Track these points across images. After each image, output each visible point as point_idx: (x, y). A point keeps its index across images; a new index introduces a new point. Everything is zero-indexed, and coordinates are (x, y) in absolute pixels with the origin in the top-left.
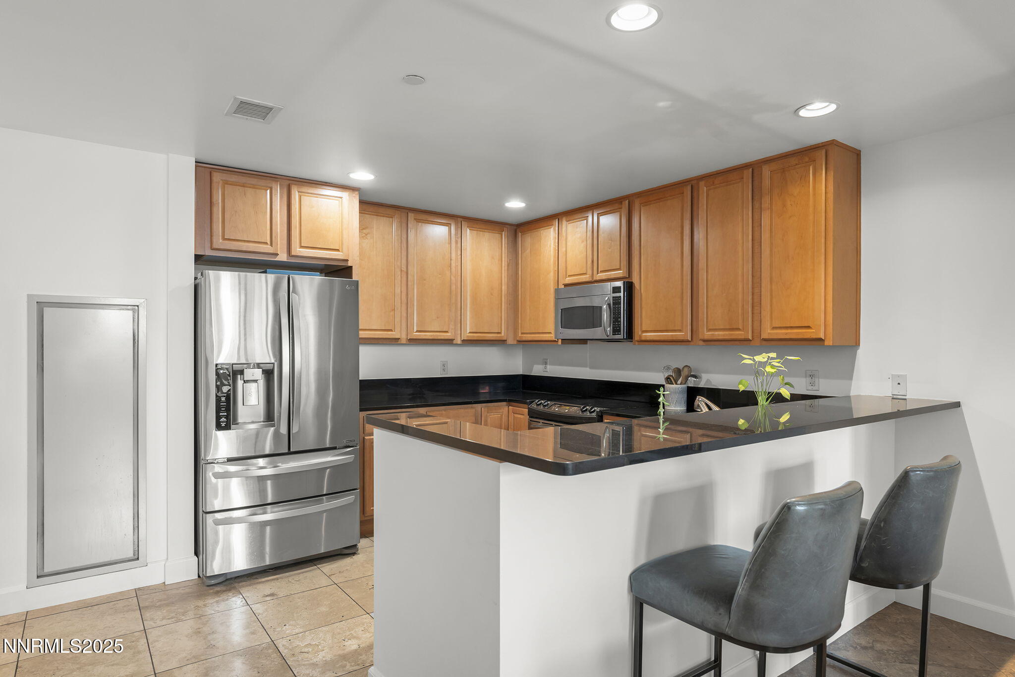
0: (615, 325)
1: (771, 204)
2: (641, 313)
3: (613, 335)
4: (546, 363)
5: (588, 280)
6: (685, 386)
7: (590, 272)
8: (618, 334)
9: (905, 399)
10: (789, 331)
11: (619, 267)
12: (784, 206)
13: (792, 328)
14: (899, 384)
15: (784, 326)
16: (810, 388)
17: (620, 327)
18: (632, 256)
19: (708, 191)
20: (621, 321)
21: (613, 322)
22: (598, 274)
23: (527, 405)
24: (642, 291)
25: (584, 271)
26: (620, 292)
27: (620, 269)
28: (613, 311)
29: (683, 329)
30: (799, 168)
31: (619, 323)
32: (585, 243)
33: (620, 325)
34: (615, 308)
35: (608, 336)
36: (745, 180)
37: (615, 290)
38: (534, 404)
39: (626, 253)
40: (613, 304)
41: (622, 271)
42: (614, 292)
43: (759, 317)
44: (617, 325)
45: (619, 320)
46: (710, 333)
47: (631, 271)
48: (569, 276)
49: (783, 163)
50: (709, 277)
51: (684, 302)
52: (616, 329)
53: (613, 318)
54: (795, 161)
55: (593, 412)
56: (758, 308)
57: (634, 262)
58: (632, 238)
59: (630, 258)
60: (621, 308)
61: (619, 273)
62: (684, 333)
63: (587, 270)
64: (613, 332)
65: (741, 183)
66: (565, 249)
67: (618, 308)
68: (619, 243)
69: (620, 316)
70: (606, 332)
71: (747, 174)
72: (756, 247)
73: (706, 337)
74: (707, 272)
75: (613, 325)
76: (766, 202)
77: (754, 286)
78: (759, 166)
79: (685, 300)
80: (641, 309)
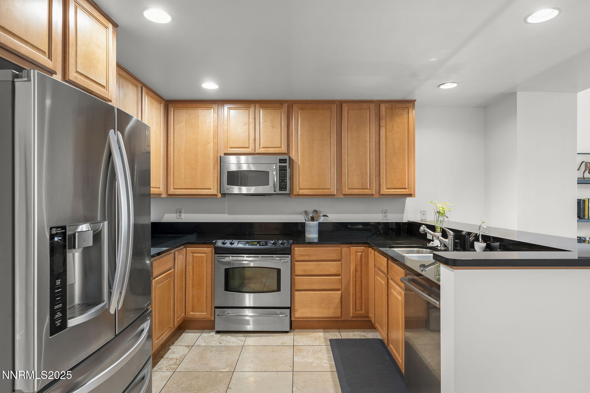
0: (281, 184)
1: (386, 124)
2: (299, 177)
3: (279, 191)
4: (180, 212)
5: (250, 152)
6: (318, 222)
7: (252, 146)
8: (284, 191)
9: (426, 221)
10: (395, 190)
11: (280, 146)
12: (393, 127)
13: (397, 189)
14: (424, 214)
15: (393, 187)
16: (384, 219)
17: (286, 186)
18: (291, 140)
19: (348, 110)
20: (286, 182)
21: (280, 182)
22: (260, 149)
23: (212, 245)
24: (299, 163)
25: (247, 146)
26: (286, 163)
27: (281, 147)
28: (279, 175)
29: (331, 188)
30: (400, 109)
31: (285, 183)
32: (247, 126)
33: (285, 184)
34: (282, 173)
35: (275, 191)
36: (371, 109)
37: (281, 161)
38: (219, 243)
39: (286, 138)
40: (280, 170)
41: (283, 149)
42: (280, 163)
43: (378, 183)
44: (283, 184)
45: (285, 181)
46: (350, 190)
47: (289, 150)
48: (231, 148)
49: (392, 105)
50: (349, 159)
51: (332, 172)
52: (283, 187)
53: (280, 180)
54: (398, 105)
55: (284, 243)
56: (378, 178)
57: (292, 144)
58: (290, 128)
59: (289, 141)
60: (286, 173)
61: (280, 150)
62: (332, 190)
63: (249, 145)
64: (279, 189)
65: (368, 110)
66: (227, 128)
67: (284, 173)
68: (280, 130)
69: (285, 178)
70: (275, 189)
71: (372, 106)
72: (376, 145)
73: (347, 193)
74: (347, 156)
75: (279, 184)
76: (383, 123)
77: (376, 166)
78: (378, 103)
79: (333, 171)
80: (299, 175)
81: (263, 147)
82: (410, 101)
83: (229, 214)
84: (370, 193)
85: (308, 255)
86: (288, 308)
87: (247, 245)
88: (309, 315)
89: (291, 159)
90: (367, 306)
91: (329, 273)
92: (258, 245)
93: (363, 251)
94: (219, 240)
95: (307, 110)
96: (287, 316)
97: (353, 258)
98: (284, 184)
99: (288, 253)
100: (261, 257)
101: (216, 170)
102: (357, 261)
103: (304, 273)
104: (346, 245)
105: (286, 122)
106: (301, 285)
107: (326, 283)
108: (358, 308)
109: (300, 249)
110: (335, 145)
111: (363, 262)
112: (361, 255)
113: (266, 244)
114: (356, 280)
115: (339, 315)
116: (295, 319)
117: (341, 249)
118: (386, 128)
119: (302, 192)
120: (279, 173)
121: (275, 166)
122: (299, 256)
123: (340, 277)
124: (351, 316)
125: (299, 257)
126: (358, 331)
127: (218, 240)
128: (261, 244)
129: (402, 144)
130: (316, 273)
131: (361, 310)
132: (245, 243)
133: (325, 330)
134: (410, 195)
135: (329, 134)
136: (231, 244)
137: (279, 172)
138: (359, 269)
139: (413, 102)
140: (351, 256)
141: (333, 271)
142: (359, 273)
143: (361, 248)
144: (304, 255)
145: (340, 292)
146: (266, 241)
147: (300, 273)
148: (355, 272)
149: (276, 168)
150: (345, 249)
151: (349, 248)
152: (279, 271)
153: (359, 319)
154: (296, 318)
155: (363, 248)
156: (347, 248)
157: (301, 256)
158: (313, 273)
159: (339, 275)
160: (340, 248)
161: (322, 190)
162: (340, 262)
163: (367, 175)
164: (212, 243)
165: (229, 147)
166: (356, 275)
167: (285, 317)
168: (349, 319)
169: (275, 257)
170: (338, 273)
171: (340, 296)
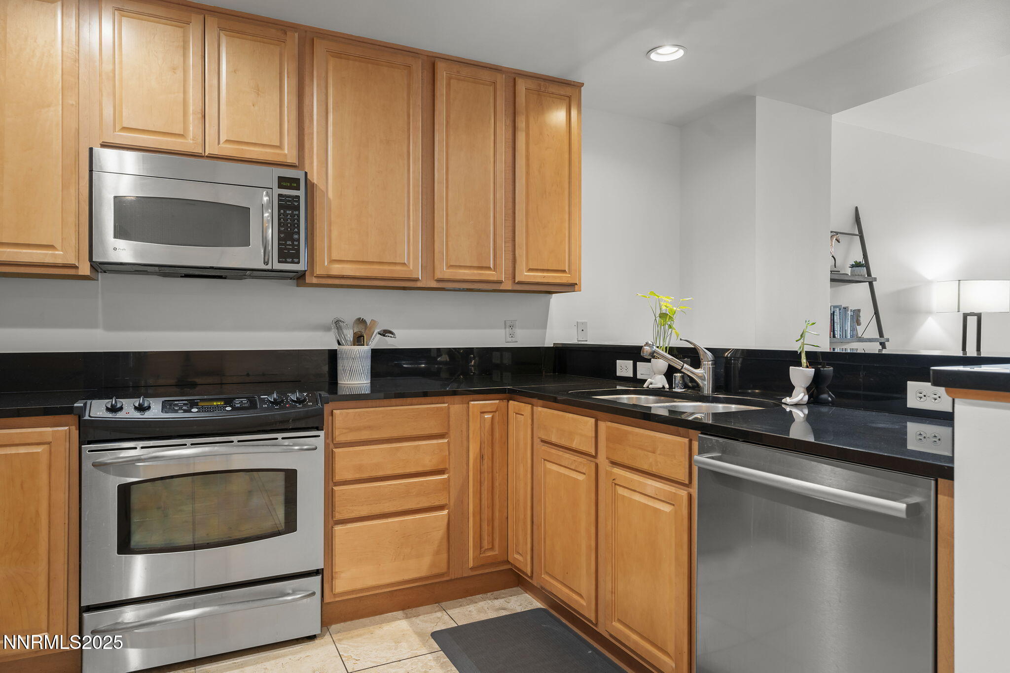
0: (285, 245)
1: (527, 126)
2: (330, 231)
3: (279, 262)
5: (190, 149)
6: (369, 348)
7: (193, 128)
8: (293, 262)
10: (545, 274)
11: (279, 145)
13: (548, 270)
14: (583, 330)
15: (541, 268)
16: (510, 339)
17: (299, 252)
18: (307, 131)
19: (449, 79)
20: (298, 240)
21: (279, 239)
22: (219, 143)
23: (73, 415)
24: (331, 194)
25: (178, 130)
26: (298, 188)
27: (280, 147)
28: (279, 219)
29: (409, 263)
30: (556, 98)
31: (296, 243)
32: (180, 74)
33: (296, 245)
34: (286, 215)
35: (266, 263)
36: (498, 86)
37: (283, 182)
38: (98, 409)
39: (294, 122)
40: (280, 207)
41: (286, 152)
42: (280, 187)
43: (510, 256)
44: (289, 245)
45: (296, 237)
46: (451, 270)
47: (303, 158)
48: (125, 129)
49: (540, 85)
50: (450, 194)
51: (411, 223)
52: (288, 252)
53: (279, 232)
54: (553, 89)
55: (305, 400)
56: (510, 244)
57: (312, 143)
58: (307, 101)
59: (303, 135)
60: (299, 216)
61: (278, 154)
62: (411, 268)
63: (185, 128)
64: (279, 258)
65: (492, 87)
66: (111, 67)
67: (292, 215)
68: (277, 101)
69: (296, 230)
70: (266, 258)
71: (501, 79)
72: (508, 172)
73: (446, 276)
74: (447, 187)
75: (279, 244)
76: (521, 123)
77: (506, 218)
78: (514, 76)
79: (413, 221)
80: (330, 224)
81: (227, 141)
82: (572, 83)
83: (109, 327)
84: (495, 279)
85: (370, 428)
86: (317, 572)
87: (194, 410)
88: (370, 582)
89: (308, 182)
90: (505, 538)
91: (420, 469)
92: (229, 409)
93: (497, 408)
94: (94, 402)
95: (351, 62)
96: (314, 594)
97: (474, 426)
98: (293, 245)
99: (315, 426)
100: (239, 441)
101: (73, 191)
102: (485, 435)
103: (358, 476)
104: (457, 398)
105: (294, 82)
106: (351, 508)
107: (414, 494)
108: (486, 545)
109: (348, 413)
110: (419, 158)
111: (497, 435)
112: (493, 418)
113: (253, 405)
114: (482, 479)
115: (443, 568)
116: (335, 597)
117: (449, 408)
118: (527, 135)
119: (337, 269)
120: (279, 215)
121: (267, 195)
122: (344, 431)
123: (445, 476)
124: (471, 565)
125: (345, 433)
126: (484, 599)
127: (89, 402)
128: (237, 405)
129: (558, 174)
130: (389, 472)
131: (492, 548)
132: (185, 404)
133: (405, 611)
134: (571, 287)
135: (406, 130)
136: (141, 409)
137: (279, 211)
138: (487, 452)
139: (578, 86)
140: (471, 424)
141: (428, 463)
142: (487, 461)
143: (491, 403)
144: (358, 429)
145: (445, 512)
146: (251, 395)
147: (349, 476)
148: (479, 461)
149: (271, 201)
150: (454, 407)
151: (465, 405)
152: (291, 476)
153: (487, 571)
154: (335, 595)
155: (498, 401)
156: (460, 404)
157: (351, 430)
158: (380, 473)
159: (441, 472)
160: (446, 405)
161: (386, 267)
162: (446, 441)
163: (488, 237)
164: (70, 411)
165: (118, 127)
166: (482, 467)
167: (308, 600)
168: (465, 575)
169: (280, 439)
170: (441, 467)
171: (446, 520)
